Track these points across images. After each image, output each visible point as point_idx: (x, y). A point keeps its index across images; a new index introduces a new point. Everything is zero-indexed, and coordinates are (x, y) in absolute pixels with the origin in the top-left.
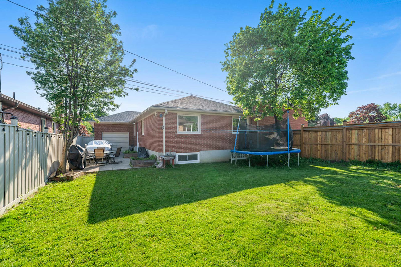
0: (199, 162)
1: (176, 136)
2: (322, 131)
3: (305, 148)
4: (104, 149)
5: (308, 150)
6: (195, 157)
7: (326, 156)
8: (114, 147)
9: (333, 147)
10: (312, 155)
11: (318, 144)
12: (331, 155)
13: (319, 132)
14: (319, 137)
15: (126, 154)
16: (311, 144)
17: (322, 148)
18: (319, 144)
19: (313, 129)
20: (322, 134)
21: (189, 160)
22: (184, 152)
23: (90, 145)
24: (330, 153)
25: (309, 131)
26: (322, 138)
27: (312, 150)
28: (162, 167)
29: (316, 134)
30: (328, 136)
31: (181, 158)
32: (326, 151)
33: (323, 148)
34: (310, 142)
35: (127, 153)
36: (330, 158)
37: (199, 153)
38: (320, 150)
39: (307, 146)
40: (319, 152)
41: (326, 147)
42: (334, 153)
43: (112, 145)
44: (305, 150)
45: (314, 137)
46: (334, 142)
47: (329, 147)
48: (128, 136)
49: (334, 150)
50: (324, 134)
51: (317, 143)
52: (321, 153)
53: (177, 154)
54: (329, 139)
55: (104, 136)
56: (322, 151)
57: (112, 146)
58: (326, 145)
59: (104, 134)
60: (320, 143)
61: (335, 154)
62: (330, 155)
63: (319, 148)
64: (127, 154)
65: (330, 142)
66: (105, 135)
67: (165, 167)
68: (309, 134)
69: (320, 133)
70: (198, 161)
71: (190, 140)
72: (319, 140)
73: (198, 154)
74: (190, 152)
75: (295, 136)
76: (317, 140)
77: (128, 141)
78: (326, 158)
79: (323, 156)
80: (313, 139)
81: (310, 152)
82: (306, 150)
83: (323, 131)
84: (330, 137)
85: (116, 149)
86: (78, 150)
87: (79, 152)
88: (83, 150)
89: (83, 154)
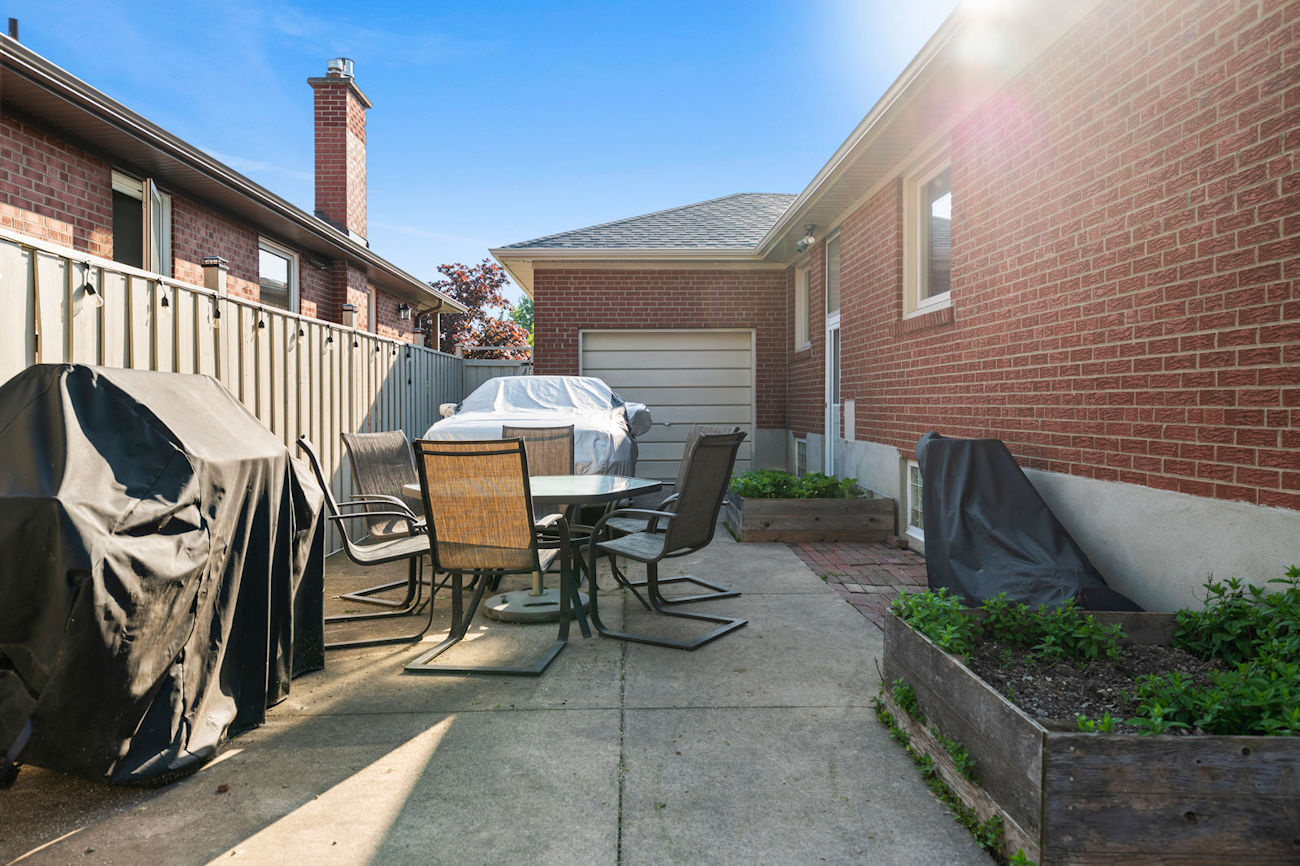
4: (562, 447)
8: (653, 431)
15: (756, 503)
23: (477, 408)
35: (763, 496)
43: (639, 414)
48: (750, 359)
55: (593, 359)
57: (637, 425)
59: (594, 344)
64: (767, 502)
66: (598, 347)
77: (750, 396)
85: (679, 452)
86: (79, 447)
87: (69, 495)
88: (197, 448)
89: (173, 527)
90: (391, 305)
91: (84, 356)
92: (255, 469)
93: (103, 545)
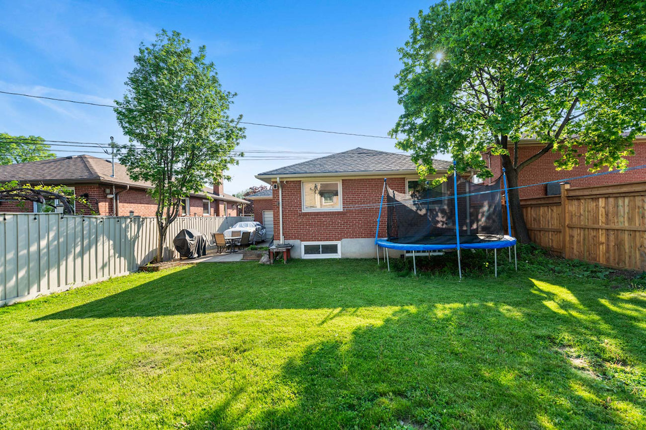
0: (340, 257)
1: (300, 216)
2: (606, 196)
3: (572, 237)
5: (578, 242)
6: (333, 249)
7: (620, 260)
9: (635, 236)
10: (586, 254)
11: (599, 229)
12: (630, 257)
13: (600, 200)
14: (602, 211)
16: (584, 229)
17: (608, 239)
18: (601, 229)
19: (586, 193)
20: (607, 204)
21: (322, 253)
22: (314, 241)
24: (627, 251)
25: (578, 198)
26: (607, 215)
27: (586, 242)
28: (267, 262)
29: (595, 204)
30: (621, 208)
31: (309, 250)
32: (619, 245)
33: (612, 237)
34: (582, 223)
36: (627, 264)
37: (340, 242)
38: (603, 243)
39: (575, 232)
40: (603, 248)
41: (617, 238)
42: (637, 252)
44: (571, 242)
45: (590, 212)
46: (637, 224)
47: (626, 236)
49: (638, 245)
50: (613, 203)
51: (596, 226)
52: (608, 251)
53: (302, 242)
54: (626, 216)
55: (266, 216)
56: (608, 245)
58: (617, 230)
59: (265, 213)
60: (604, 225)
61: (641, 255)
62: (627, 258)
63: (602, 239)
65: (626, 224)
67: (272, 261)
68: (579, 205)
69: (602, 202)
70: (338, 256)
71: (323, 221)
72: (602, 219)
73: (339, 244)
74: (324, 241)
75: (552, 210)
76: (596, 220)
78: (618, 264)
79: (612, 258)
80: (588, 216)
81: (582, 249)
82: (575, 243)
83: (609, 197)
84: (626, 211)
86: (187, 235)
87: (186, 238)
88: (194, 235)
89: (193, 240)
90: (230, 205)
91: (186, 228)
92: (199, 237)
93: (188, 241)
